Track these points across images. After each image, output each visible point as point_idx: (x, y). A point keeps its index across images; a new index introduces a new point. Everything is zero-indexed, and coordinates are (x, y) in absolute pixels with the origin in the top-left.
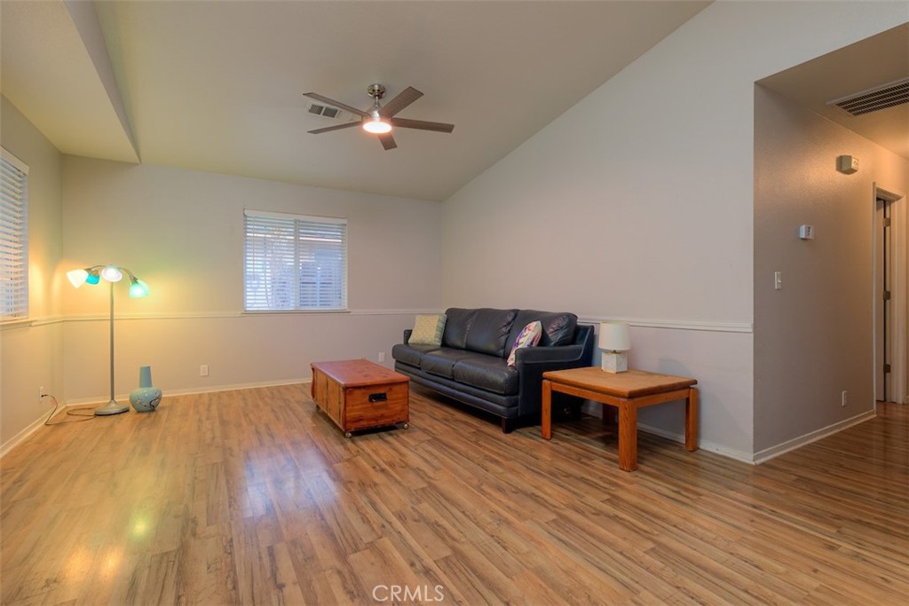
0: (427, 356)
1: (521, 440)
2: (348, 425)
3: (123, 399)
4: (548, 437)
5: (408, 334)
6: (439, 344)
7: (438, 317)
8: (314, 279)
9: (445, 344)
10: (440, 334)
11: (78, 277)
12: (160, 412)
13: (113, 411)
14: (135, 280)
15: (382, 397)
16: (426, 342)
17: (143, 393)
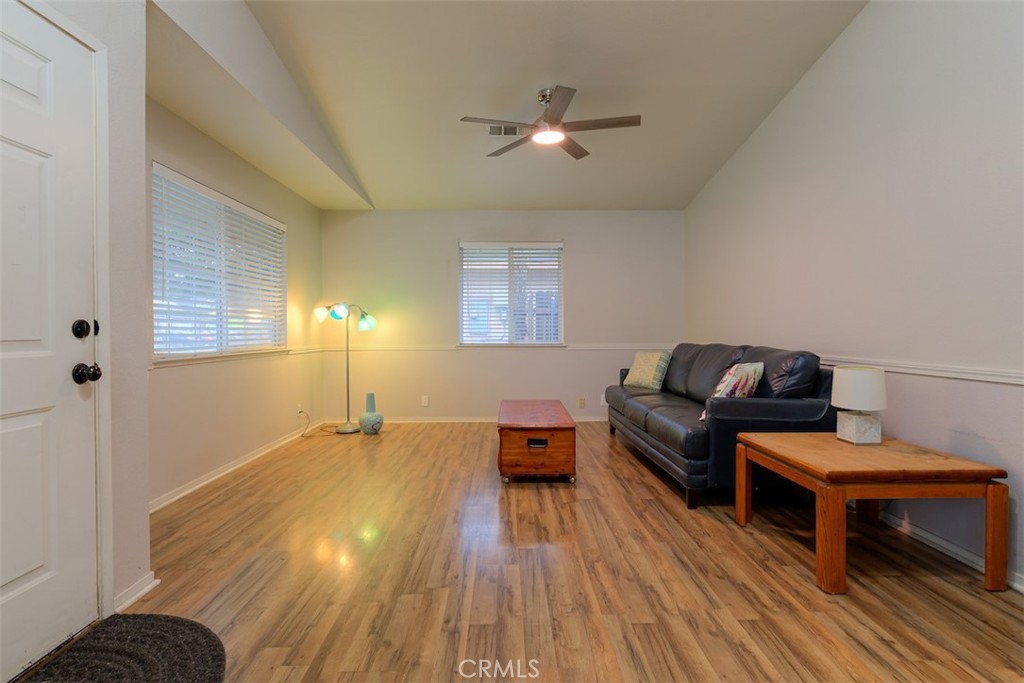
0: (632, 402)
1: (703, 520)
2: (504, 469)
3: (355, 422)
4: (743, 523)
5: (624, 373)
6: (658, 387)
7: (659, 354)
8: (548, 310)
9: (666, 388)
10: (660, 376)
11: (321, 313)
12: (382, 436)
13: (350, 430)
14: (363, 315)
15: (544, 442)
16: (643, 384)
17: (369, 416)
